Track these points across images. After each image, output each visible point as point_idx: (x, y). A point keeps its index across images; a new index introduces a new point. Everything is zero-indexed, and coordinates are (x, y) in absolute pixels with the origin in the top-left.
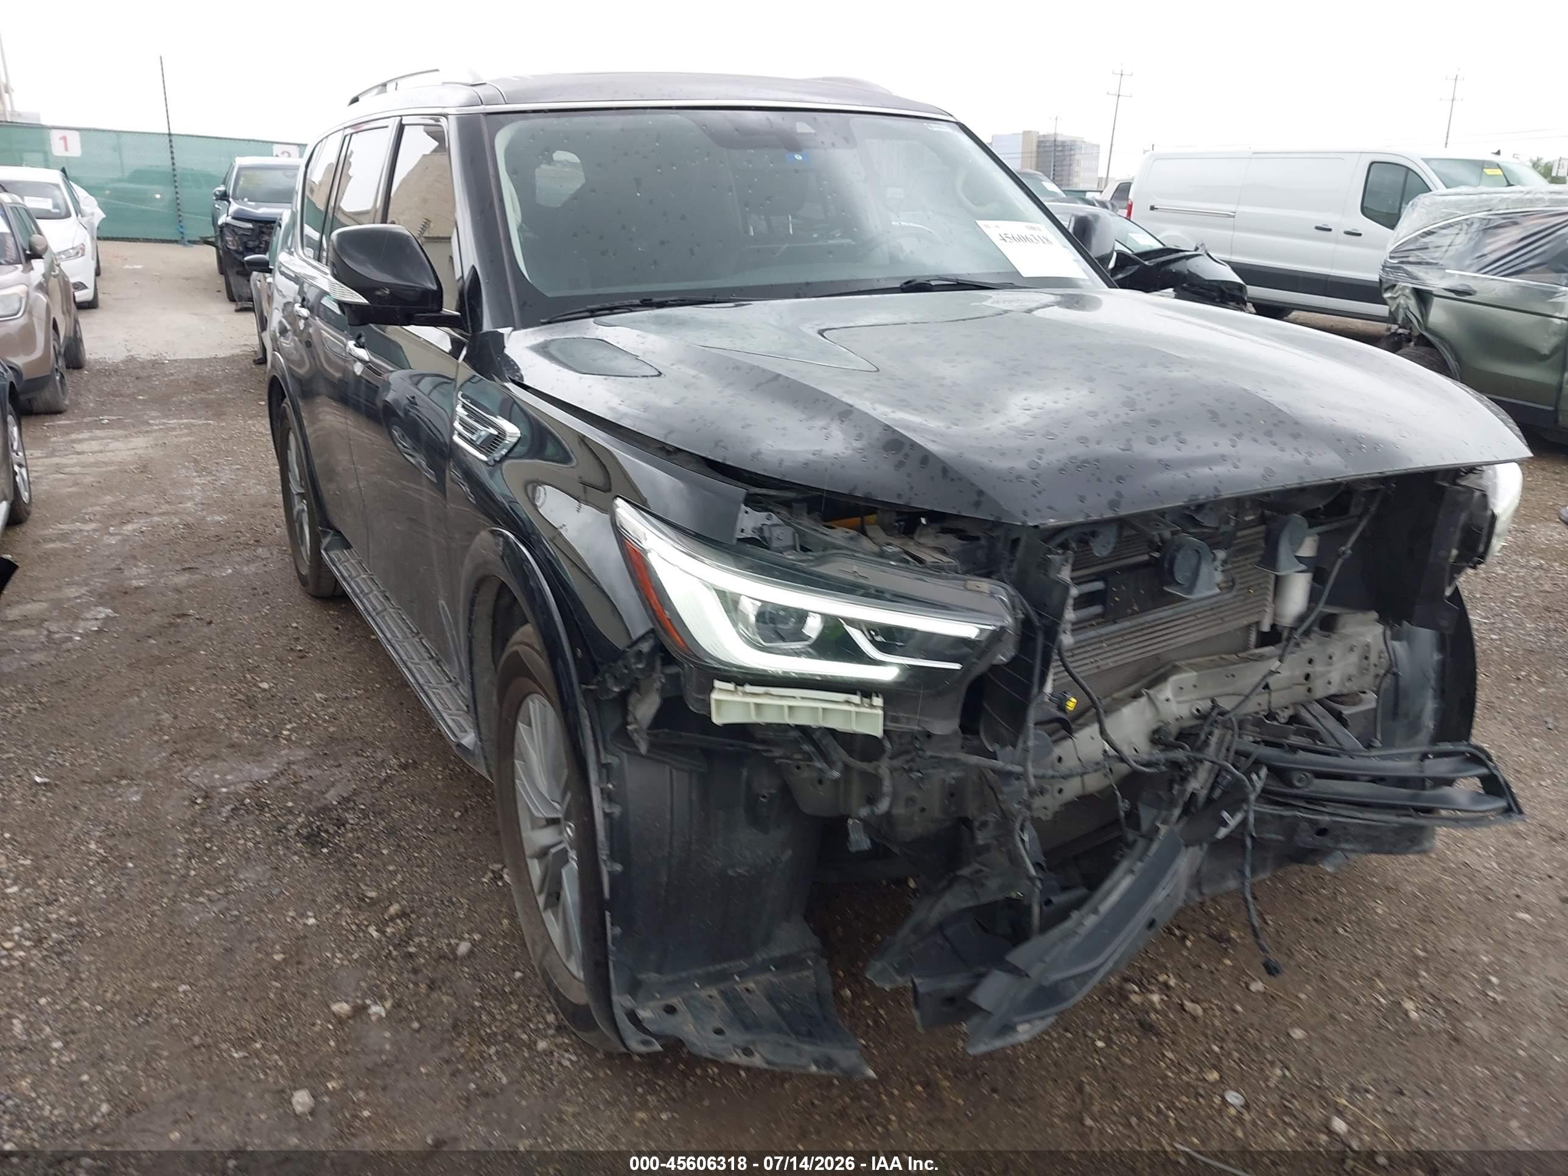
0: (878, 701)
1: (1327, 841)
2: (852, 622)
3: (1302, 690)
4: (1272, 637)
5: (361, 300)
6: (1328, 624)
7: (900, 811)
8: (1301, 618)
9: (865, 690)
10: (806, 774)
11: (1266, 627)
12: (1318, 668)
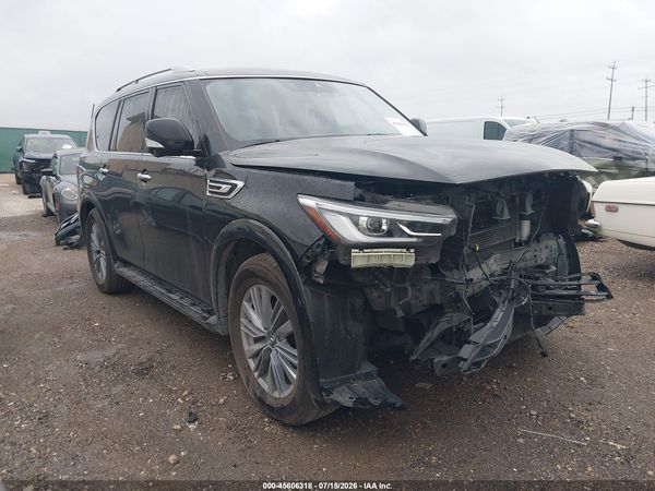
0: (412, 250)
1: (551, 312)
2: (401, 222)
3: (533, 261)
4: (520, 244)
5: (160, 146)
6: (538, 239)
7: (413, 302)
8: (530, 237)
9: (407, 246)
10: (375, 294)
11: (517, 241)
12: (538, 253)
